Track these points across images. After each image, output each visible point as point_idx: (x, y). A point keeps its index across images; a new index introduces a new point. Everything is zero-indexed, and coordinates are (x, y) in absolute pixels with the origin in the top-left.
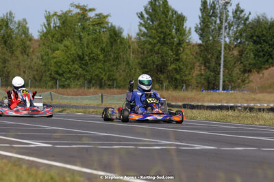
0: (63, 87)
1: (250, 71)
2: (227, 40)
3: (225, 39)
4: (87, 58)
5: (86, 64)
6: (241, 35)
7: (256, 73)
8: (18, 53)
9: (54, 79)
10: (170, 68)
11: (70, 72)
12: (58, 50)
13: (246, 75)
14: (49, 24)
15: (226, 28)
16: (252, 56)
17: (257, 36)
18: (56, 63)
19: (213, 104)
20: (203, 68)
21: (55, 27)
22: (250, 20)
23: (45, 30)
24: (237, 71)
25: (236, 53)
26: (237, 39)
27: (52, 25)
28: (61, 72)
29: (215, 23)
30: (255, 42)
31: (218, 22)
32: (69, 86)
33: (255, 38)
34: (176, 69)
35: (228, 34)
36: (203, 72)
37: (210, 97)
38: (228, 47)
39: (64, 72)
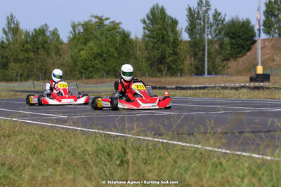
0: (88, 78)
1: (228, 60)
2: (210, 37)
3: (208, 37)
4: (105, 55)
5: (105, 60)
6: (220, 32)
7: (233, 61)
8: (53, 54)
9: (81, 72)
10: (168, 60)
11: (93, 66)
12: (83, 50)
13: (225, 62)
14: (74, 31)
15: (208, 28)
16: (229, 48)
17: (233, 33)
18: (82, 60)
19: (198, 86)
20: (192, 58)
21: (79, 33)
22: (226, 21)
23: (72, 36)
24: (218, 60)
25: (217, 46)
26: (216, 35)
27: (77, 32)
28: (85, 67)
29: (200, 24)
30: (231, 37)
31: (202, 23)
32: (92, 77)
33: (231, 34)
34: (172, 61)
35: (211, 32)
36: (193, 62)
37: (197, 81)
38: (210, 42)
39: (88, 67)
